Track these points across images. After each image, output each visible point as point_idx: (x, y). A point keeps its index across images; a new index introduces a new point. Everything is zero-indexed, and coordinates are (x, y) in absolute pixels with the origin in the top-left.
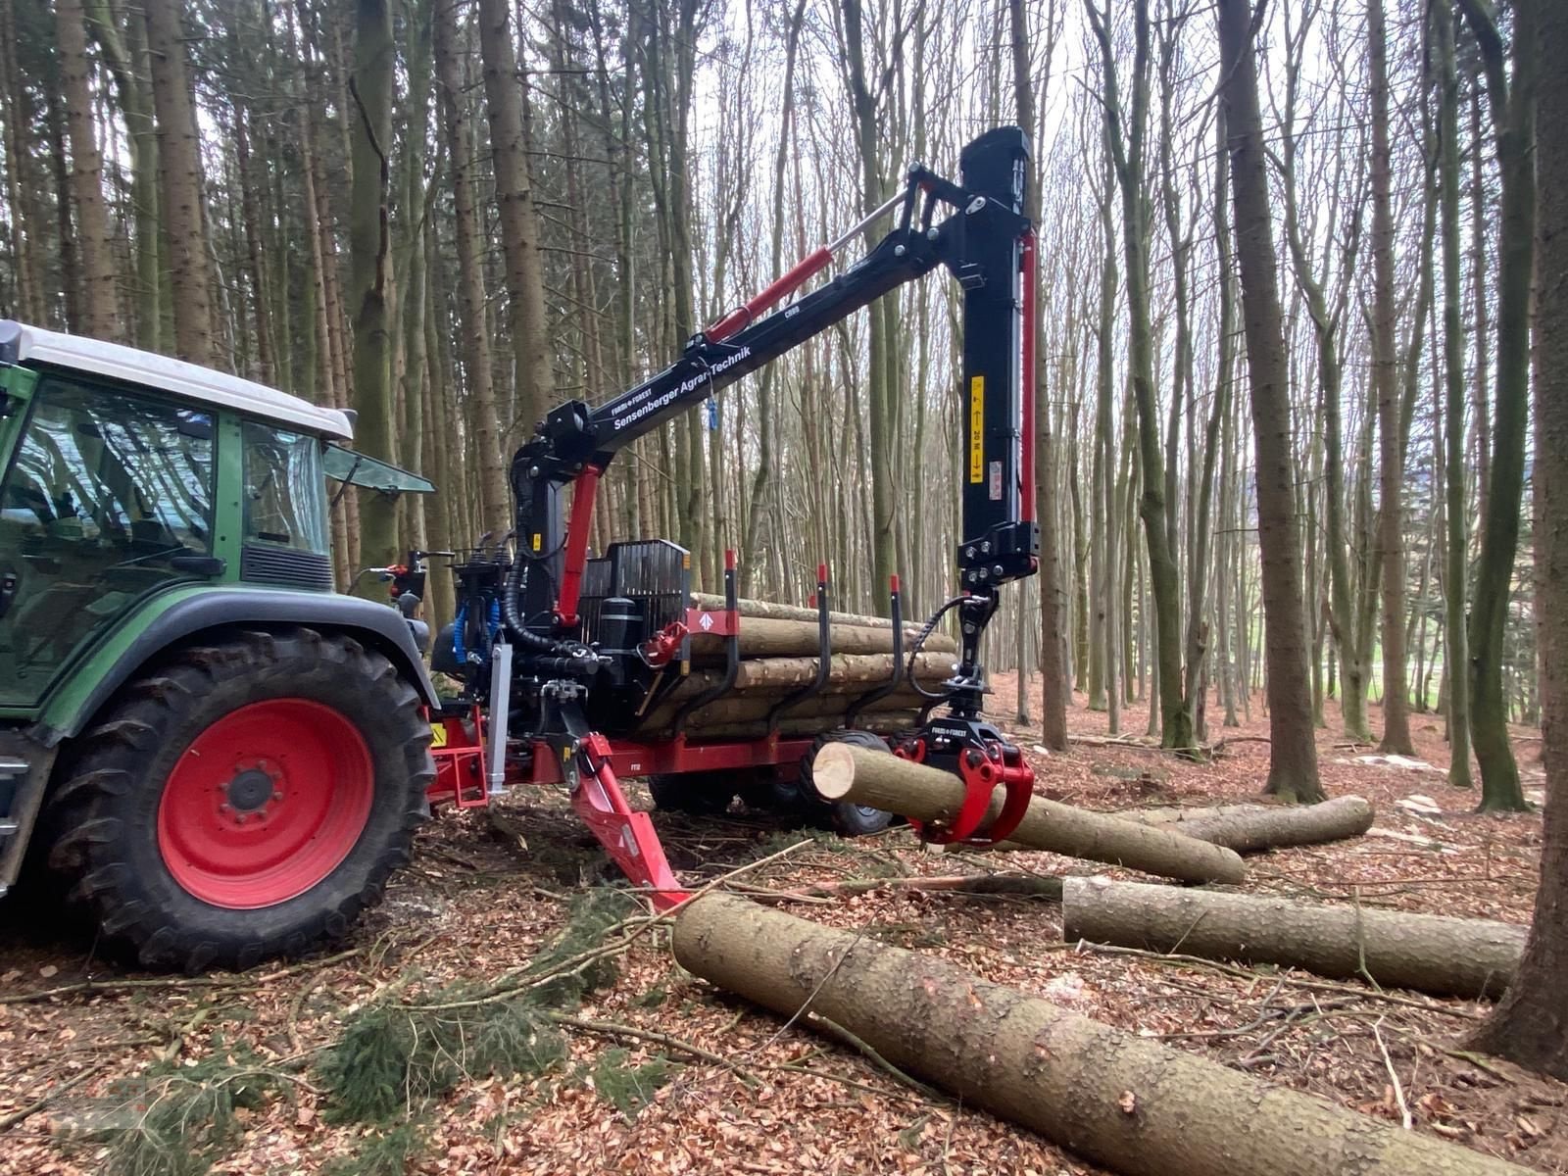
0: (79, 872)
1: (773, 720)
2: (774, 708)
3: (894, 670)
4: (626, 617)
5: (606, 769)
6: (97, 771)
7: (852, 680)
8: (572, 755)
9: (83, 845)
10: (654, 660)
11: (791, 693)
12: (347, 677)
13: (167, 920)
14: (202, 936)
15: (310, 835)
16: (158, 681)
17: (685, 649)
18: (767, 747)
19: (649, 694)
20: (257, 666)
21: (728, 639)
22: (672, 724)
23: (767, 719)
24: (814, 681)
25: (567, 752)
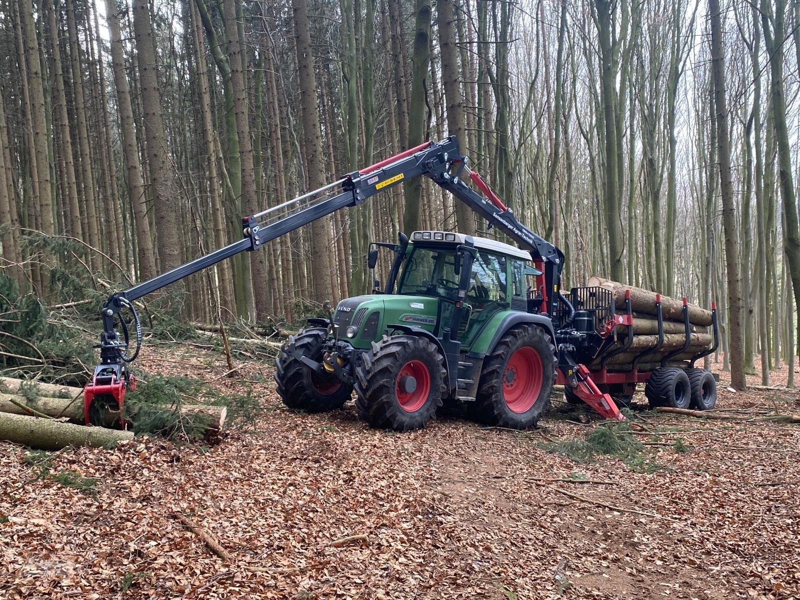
0: (491, 395)
1: (636, 362)
2: (636, 358)
3: (686, 341)
4: (586, 318)
5: (588, 378)
6: (495, 366)
7: (670, 345)
8: (573, 373)
9: (492, 387)
10: (603, 335)
11: (646, 350)
12: (541, 339)
13: (505, 413)
14: (512, 419)
15: (522, 393)
16: (507, 340)
17: (615, 330)
18: (633, 374)
19: (599, 349)
20: (525, 336)
21: (628, 327)
22: (601, 363)
23: (633, 362)
24: (656, 345)
25: (570, 372)
